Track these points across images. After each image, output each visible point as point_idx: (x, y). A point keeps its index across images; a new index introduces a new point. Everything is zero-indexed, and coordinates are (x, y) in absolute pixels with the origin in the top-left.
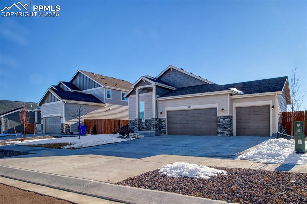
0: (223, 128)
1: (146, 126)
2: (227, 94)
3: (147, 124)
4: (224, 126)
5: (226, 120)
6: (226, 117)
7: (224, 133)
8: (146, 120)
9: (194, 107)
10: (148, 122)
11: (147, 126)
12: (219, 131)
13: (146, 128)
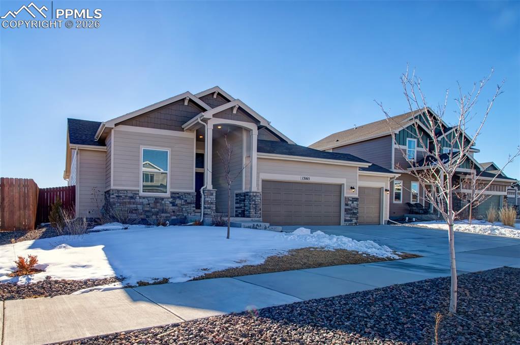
0: (351, 214)
1: (174, 207)
2: (357, 167)
3: (178, 202)
4: (352, 211)
5: (355, 202)
6: (355, 198)
7: (351, 221)
8: (172, 193)
9: (314, 179)
10: (179, 197)
11: (177, 208)
12: (347, 219)
13: (174, 212)
